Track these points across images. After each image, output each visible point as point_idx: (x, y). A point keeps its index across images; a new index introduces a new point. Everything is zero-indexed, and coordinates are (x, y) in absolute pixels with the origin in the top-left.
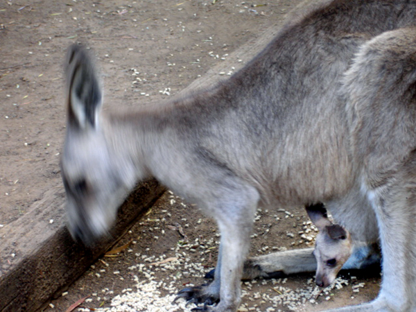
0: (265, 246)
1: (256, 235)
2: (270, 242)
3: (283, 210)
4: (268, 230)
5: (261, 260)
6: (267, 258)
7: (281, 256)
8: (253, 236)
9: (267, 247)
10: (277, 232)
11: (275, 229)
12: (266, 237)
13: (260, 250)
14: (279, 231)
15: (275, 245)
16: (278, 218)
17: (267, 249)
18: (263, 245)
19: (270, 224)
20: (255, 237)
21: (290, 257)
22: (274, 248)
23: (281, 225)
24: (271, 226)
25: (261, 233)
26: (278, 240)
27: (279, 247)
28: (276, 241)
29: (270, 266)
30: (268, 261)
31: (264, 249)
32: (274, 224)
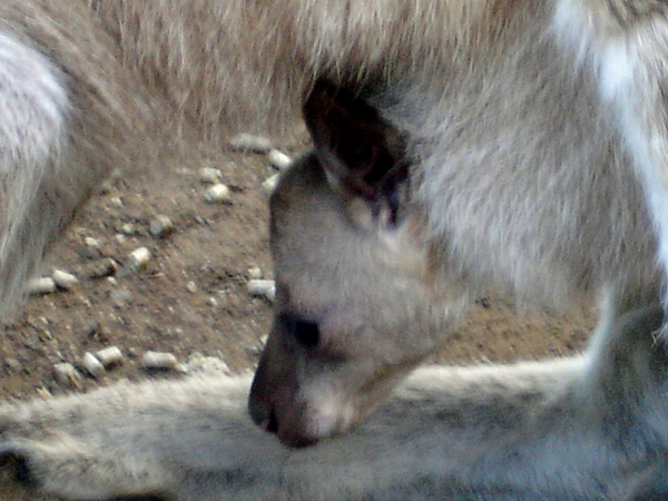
0: (104, 341)
1: (64, 276)
2: (142, 321)
3: (262, 142)
4: (141, 254)
5: (41, 427)
6: (75, 417)
7: (162, 410)
8: (47, 283)
9: (112, 352)
10: (195, 271)
11: (189, 251)
12: (121, 294)
13: (66, 369)
14: (208, 261)
15: (161, 341)
16: (220, 190)
17: (111, 366)
18: (97, 338)
19: (165, 221)
20: (60, 288)
21: (213, 415)
22: (154, 357)
23: (229, 229)
24: (166, 234)
25: (101, 267)
26: (191, 315)
27: (185, 354)
28: (177, 320)
29: (85, 465)
30: (78, 434)
31: (91, 360)
32: (189, 221)
